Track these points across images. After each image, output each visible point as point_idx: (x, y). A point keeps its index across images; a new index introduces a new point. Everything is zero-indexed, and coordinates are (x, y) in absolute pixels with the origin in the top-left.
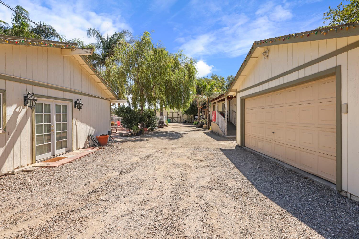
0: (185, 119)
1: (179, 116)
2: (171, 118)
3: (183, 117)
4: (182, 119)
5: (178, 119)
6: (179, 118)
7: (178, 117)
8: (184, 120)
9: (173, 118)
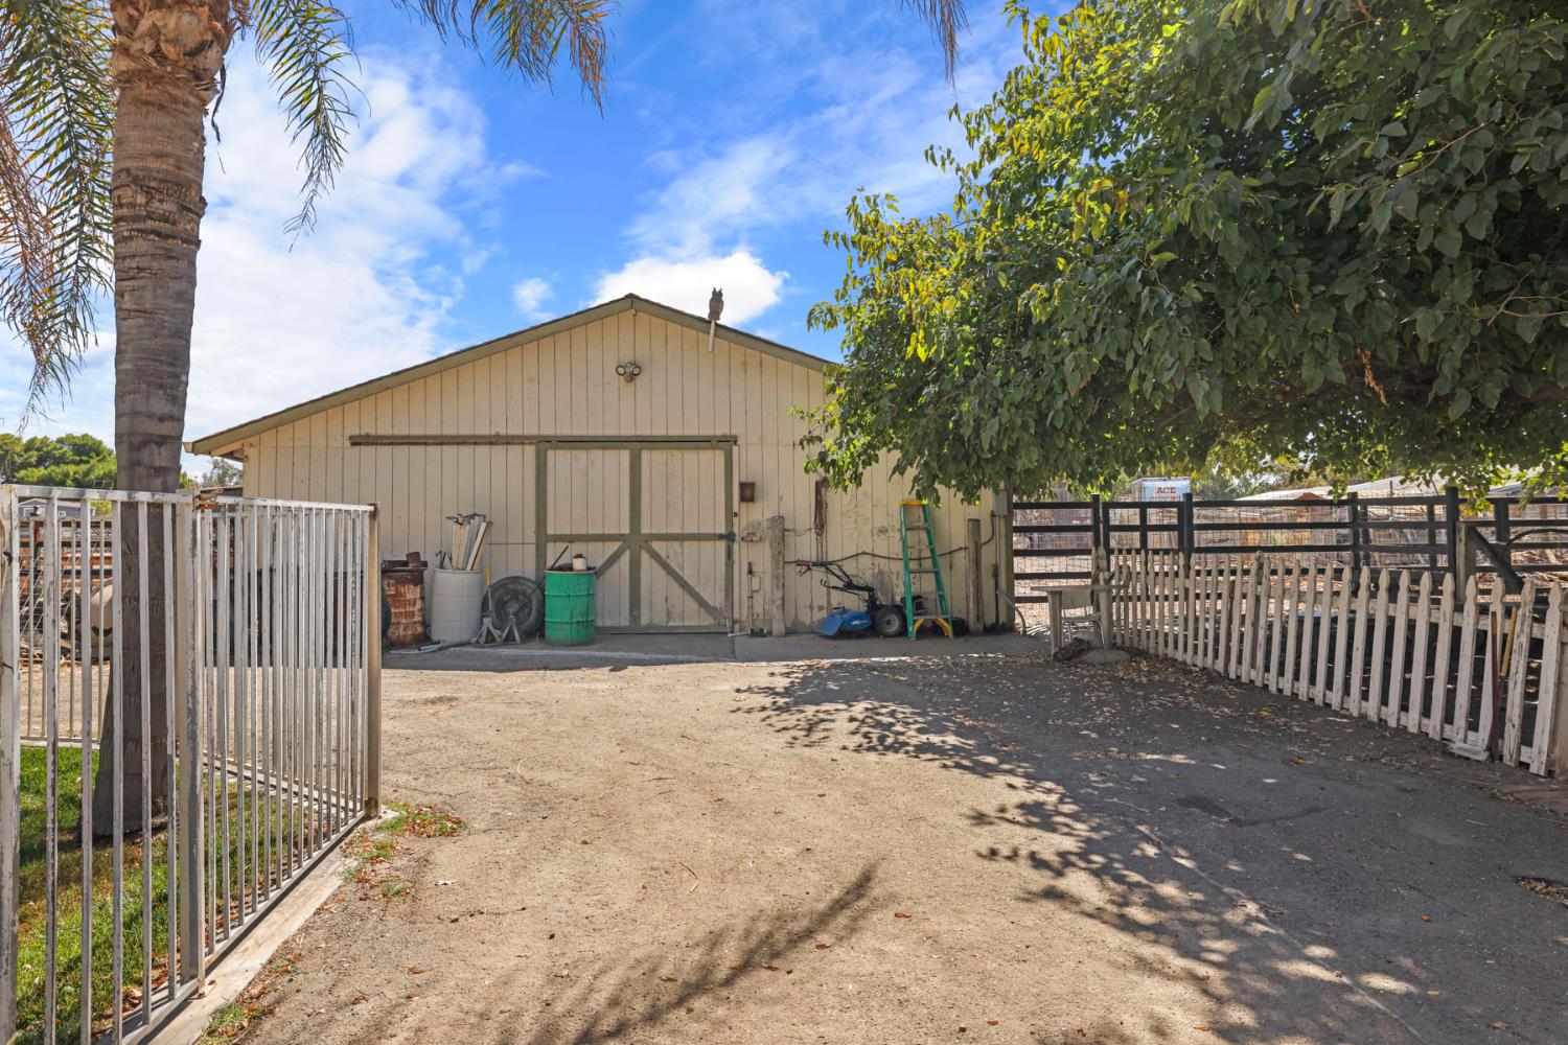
0: (863, 571)
1: (757, 514)
2: (599, 554)
3: (820, 525)
4: (808, 566)
5: (740, 570)
6: (761, 556)
7: (729, 537)
8: (850, 586)
9: (636, 541)
